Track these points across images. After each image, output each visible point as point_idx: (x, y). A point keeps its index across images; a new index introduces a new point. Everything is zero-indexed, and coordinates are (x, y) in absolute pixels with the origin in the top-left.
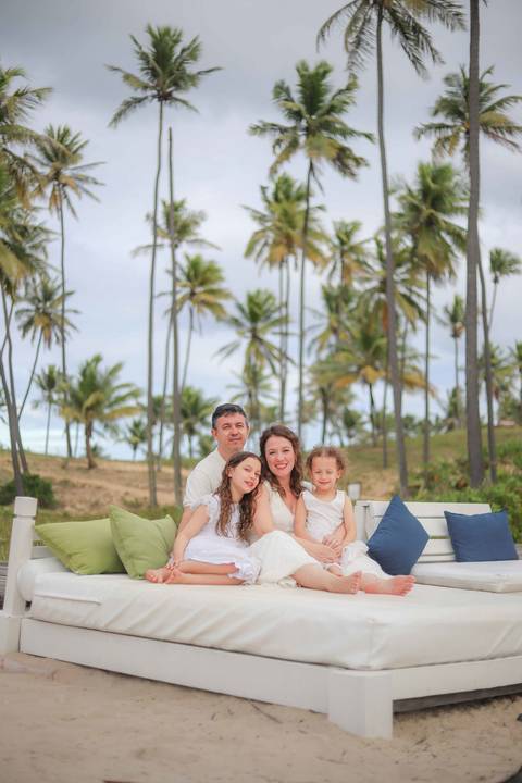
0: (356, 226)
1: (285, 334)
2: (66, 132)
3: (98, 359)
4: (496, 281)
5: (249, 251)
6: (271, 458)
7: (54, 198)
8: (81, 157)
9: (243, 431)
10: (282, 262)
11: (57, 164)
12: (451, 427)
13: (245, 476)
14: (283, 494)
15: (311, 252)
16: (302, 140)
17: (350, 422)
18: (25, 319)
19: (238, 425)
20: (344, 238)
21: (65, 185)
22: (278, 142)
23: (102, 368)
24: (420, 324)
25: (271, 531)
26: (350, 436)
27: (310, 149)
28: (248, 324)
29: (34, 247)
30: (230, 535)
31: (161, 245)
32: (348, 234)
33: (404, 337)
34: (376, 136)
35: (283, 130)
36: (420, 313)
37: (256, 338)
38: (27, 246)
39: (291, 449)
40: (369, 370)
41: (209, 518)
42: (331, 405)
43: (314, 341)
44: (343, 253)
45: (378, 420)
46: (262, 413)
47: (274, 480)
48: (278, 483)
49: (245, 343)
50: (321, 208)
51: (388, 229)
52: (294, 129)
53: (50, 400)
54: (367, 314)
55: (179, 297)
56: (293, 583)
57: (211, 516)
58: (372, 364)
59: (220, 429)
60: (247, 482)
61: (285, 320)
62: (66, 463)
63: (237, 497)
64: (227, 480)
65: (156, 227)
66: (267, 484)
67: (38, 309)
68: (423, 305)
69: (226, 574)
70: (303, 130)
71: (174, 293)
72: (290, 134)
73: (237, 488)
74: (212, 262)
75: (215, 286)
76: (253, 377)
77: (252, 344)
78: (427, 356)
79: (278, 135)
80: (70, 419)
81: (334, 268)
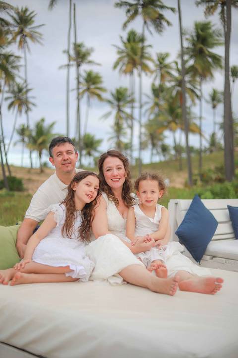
0: (167, 55)
1: (133, 108)
2: (26, 10)
3: (43, 120)
4: (233, 81)
5: (115, 67)
6: (108, 174)
7: (21, 42)
8: (33, 22)
9: (73, 156)
10: (132, 72)
11: (22, 26)
12: (211, 151)
13: (86, 190)
14: (117, 203)
15: (145, 67)
16: (140, 10)
17: (164, 149)
18: (9, 102)
19: (68, 152)
20: (161, 61)
21: (26, 36)
22: (129, 11)
23: (46, 125)
24: (197, 101)
25: (104, 234)
26: (164, 156)
27: (145, 14)
28: (115, 103)
29: (13, 67)
30: (73, 236)
31: (73, 65)
32: (163, 59)
33: (189, 108)
34: (177, 9)
35: (131, 5)
36: (197, 96)
37: (119, 110)
38: (9, 67)
39: (123, 167)
40: (173, 125)
41: (56, 223)
42: (155, 141)
43: (147, 111)
44: (161, 68)
45: (178, 149)
46: (122, 146)
47: (110, 191)
48: (113, 194)
49: (114, 112)
50: (150, 46)
51: (182, 55)
52: (136, 5)
53: (23, 140)
54: (171, 98)
55: (81, 91)
56: (120, 280)
57: (58, 222)
58: (174, 121)
59: (54, 156)
60: (87, 195)
61: (133, 101)
62: (30, 170)
63: (79, 206)
64: (72, 193)
65: (70, 56)
66: (104, 196)
67: (15, 97)
68: (198, 93)
69: (64, 274)
70: (141, 5)
71: (78, 88)
72: (134, 7)
73: (80, 199)
74: (97, 74)
75: (99, 85)
76: (118, 128)
77: (118, 113)
78: (201, 118)
79: (128, 7)
80: (32, 149)
81: (156, 76)
